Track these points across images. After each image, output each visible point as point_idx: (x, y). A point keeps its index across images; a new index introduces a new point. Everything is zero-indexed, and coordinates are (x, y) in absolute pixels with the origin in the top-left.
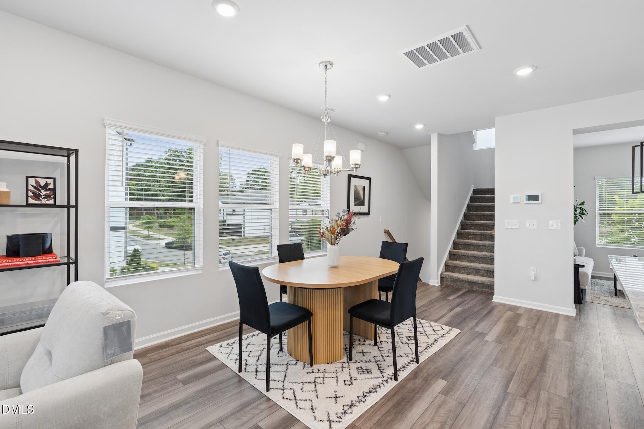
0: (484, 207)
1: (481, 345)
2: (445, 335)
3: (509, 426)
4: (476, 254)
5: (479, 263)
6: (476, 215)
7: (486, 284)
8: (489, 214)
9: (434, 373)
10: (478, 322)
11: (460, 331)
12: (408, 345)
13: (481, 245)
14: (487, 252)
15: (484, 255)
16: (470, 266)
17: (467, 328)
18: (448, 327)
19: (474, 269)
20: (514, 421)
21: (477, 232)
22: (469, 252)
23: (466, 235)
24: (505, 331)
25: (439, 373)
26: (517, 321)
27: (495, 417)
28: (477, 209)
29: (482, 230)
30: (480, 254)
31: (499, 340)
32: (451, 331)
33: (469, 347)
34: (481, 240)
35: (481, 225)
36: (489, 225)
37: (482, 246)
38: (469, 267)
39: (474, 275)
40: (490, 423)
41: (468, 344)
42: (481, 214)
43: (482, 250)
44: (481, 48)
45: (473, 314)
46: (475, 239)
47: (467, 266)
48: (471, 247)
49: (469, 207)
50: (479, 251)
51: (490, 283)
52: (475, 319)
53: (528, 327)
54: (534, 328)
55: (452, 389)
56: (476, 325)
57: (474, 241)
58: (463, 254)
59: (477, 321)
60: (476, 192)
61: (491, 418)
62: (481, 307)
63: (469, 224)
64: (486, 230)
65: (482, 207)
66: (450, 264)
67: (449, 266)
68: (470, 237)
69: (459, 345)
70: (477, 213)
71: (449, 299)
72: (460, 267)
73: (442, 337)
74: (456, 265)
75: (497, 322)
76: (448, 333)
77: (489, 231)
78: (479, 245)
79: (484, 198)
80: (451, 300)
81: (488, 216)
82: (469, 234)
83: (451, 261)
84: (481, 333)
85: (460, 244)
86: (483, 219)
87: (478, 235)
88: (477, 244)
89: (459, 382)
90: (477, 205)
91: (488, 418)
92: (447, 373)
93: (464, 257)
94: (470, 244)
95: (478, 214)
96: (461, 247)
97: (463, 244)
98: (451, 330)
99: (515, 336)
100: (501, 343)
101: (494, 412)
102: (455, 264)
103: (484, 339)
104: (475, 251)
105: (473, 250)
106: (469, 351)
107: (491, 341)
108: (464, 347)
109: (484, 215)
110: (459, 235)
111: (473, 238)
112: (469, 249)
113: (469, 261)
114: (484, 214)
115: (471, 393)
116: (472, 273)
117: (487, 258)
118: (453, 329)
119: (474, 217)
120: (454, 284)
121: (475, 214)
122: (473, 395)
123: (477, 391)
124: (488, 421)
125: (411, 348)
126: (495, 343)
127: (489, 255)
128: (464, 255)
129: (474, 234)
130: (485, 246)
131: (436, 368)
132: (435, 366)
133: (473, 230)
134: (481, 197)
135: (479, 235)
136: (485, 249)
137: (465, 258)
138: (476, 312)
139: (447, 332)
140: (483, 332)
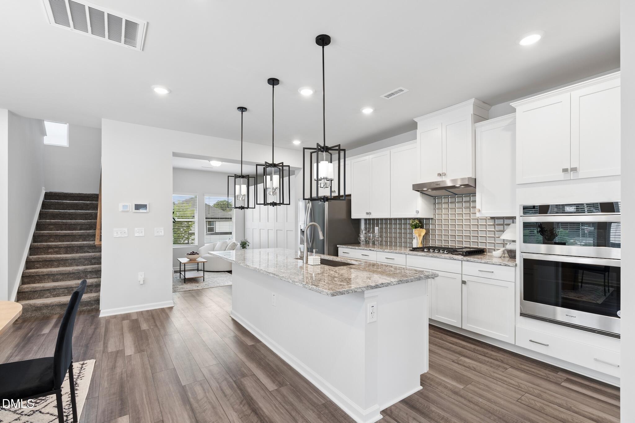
0: (65, 214)
1: (128, 362)
2: (80, 373)
3: (205, 408)
4: (65, 271)
5: (69, 280)
6: (54, 224)
7: (85, 302)
8: (73, 223)
9: (106, 417)
10: (104, 343)
11: (94, 361)
12: (40, 412)
13: (69, 259)
14: (77, 265)
15: (77, 270)
16: (58, 286)
17: (98, 354)
18: (78, 363)
19: (65, 288)
20: (205, 402)
21: (61, 245)
22: (54, 270)
23: (44, 249)
24: (136, 339)
25: (112, 413)
26: (139, 326)
27: (192, 410)
28: (54, 216)
29: (66, 242)
30: (71, 270)
31: (139, 350)
32: (84, 366)
33: (118, 370)
34: (66, 253)
35: (65, 236)
36: (75, 235)
37: (71, 260)
38: (58, 288)
39: (65, 296)
40: (193, 417)
41: (115, 368)
42: (62, 222)
43: (70, 265)
44: (143, 50)
45: (91, 338)
46: (57, 253)
47: (55, 286)
48: (55, 263)
49: (41, 215)
50: (67, 266)
51: (90, 300)
52: (99, 342)
53: (152, 327)
54: (156, 326)
55: (139, 418)
56: (105, 346)
57: (59, 256)
58: (45, 273)
59: (102, 343)
60: (48, 196)
61: (191, 413)
62: (93, 327)
63: (46, 236)
64: (71, 241)
65: (61, 214)
66: (27, 290)
67: (24, 292)
68: (50, 251)
69: (106, 374)
70: (56, 222)
71: (44, 334)
72: (44, 290)
73: (79, 377)
74: (37, 289)
75: (123, 334)
76: (83, 369)
77: (75, 242)
78: (66, 260)
79: (63, 204)
80: (48, 333)
81: (71, 224)
82: (50, 247)
83: (25, 286)
84: (117, 352)
85: (37, 261)
86: (65, 228)
87: (62, 247)
88: (64, 259)
89: (139, 407)
90: (54, 212)
91: (189, 415)
92: (120, 408)
93: (46, 277)
94: (53, 259)
95: (58, 223)
96: (38, 266)
97: (43, 261)
98: (83, 364)
99: (148, 339)
100: (143, 351)
101: (188, 407)
102: (36, 287)
103: (125, 355)
104: (61, 268)
105: (58, 267)
106: (122, 374)
107: (133, 354)
108: (114, 373)
109: (66, 224)
110: (33, 250)
111: (55, 252)
112: (52, 266)
113: (54, 281)
114: (67, 222)
115: (158, 407)
116: (62, 294)
117: (80, 273)
118: (85, 362)
119: (52, 227)
120: (38, 314)
121: (54, 222)
122: (162, 408)
123: (162, 402)
124: (190, 417)
125: (51, 412)
126: (138, 354)
127: (83, 269)
128: (47, 275)
129: (56, 247)
130: (74, 259)
131: (104, 412)
132: (100, 411)
133: (53, 242)
134: (58, 202)
135: (64, 247)
136: (75, 262)
137: (48, 278)
138: (93, 334)
139: (80, 369)
140: (118, 350)
